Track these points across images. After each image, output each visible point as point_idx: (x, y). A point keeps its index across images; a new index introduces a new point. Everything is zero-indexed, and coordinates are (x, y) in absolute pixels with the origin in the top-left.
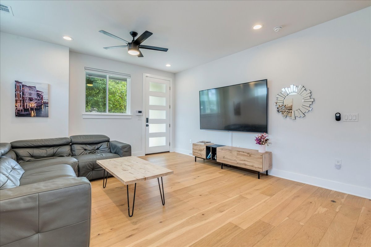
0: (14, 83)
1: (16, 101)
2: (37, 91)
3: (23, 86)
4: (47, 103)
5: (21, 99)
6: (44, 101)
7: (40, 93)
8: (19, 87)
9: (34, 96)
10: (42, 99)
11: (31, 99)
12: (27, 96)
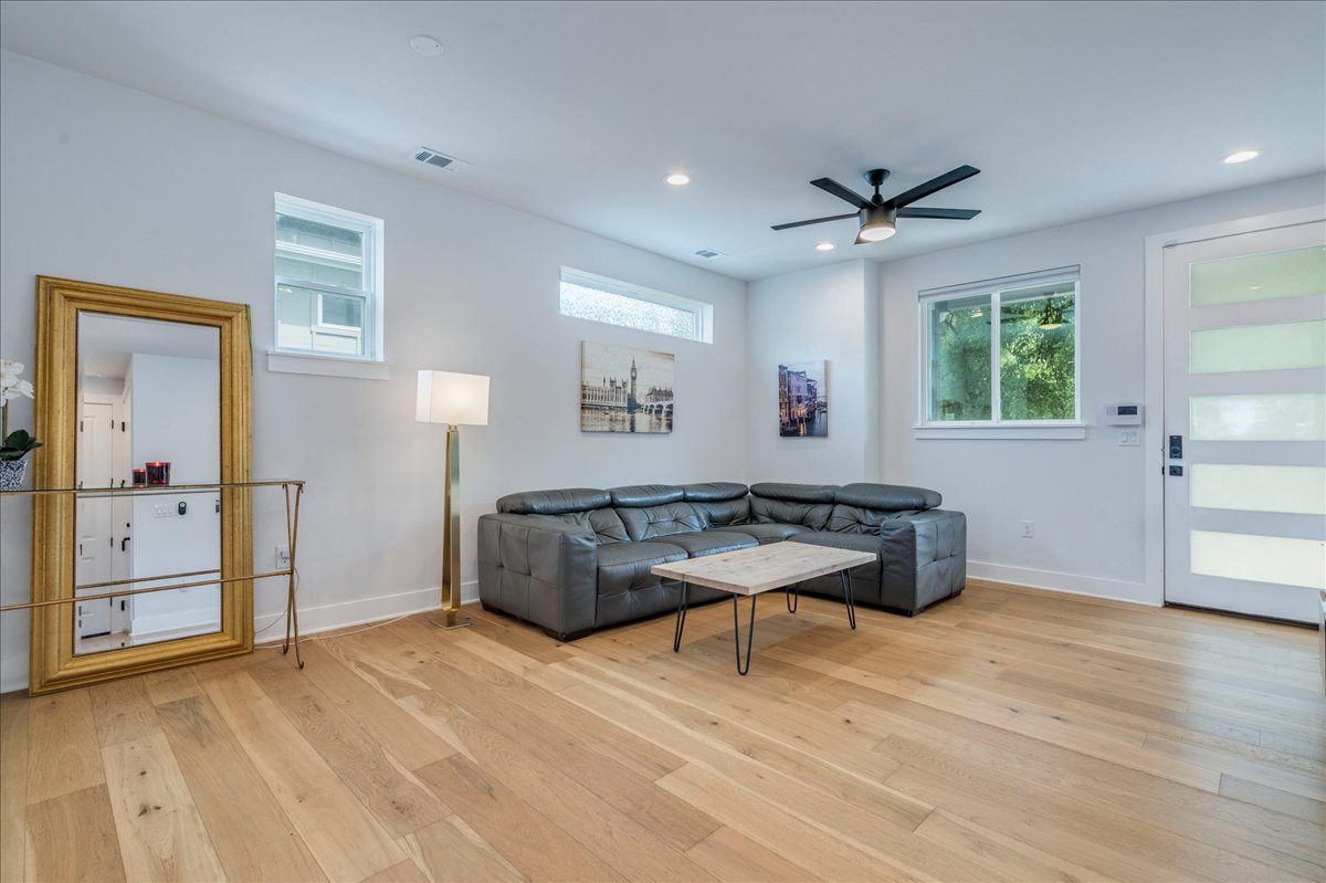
0: (778, 369)
1: (781, 404)
2: (809, 380)
3: (789, 373)
4: (825, 405)
5: (786, 400)
6: (819, 400)
7: (812, 384)
8: (785, 376)
9: (804, 393)
10: (815, 397)
11: (799, 400)
12: (794, 393)
